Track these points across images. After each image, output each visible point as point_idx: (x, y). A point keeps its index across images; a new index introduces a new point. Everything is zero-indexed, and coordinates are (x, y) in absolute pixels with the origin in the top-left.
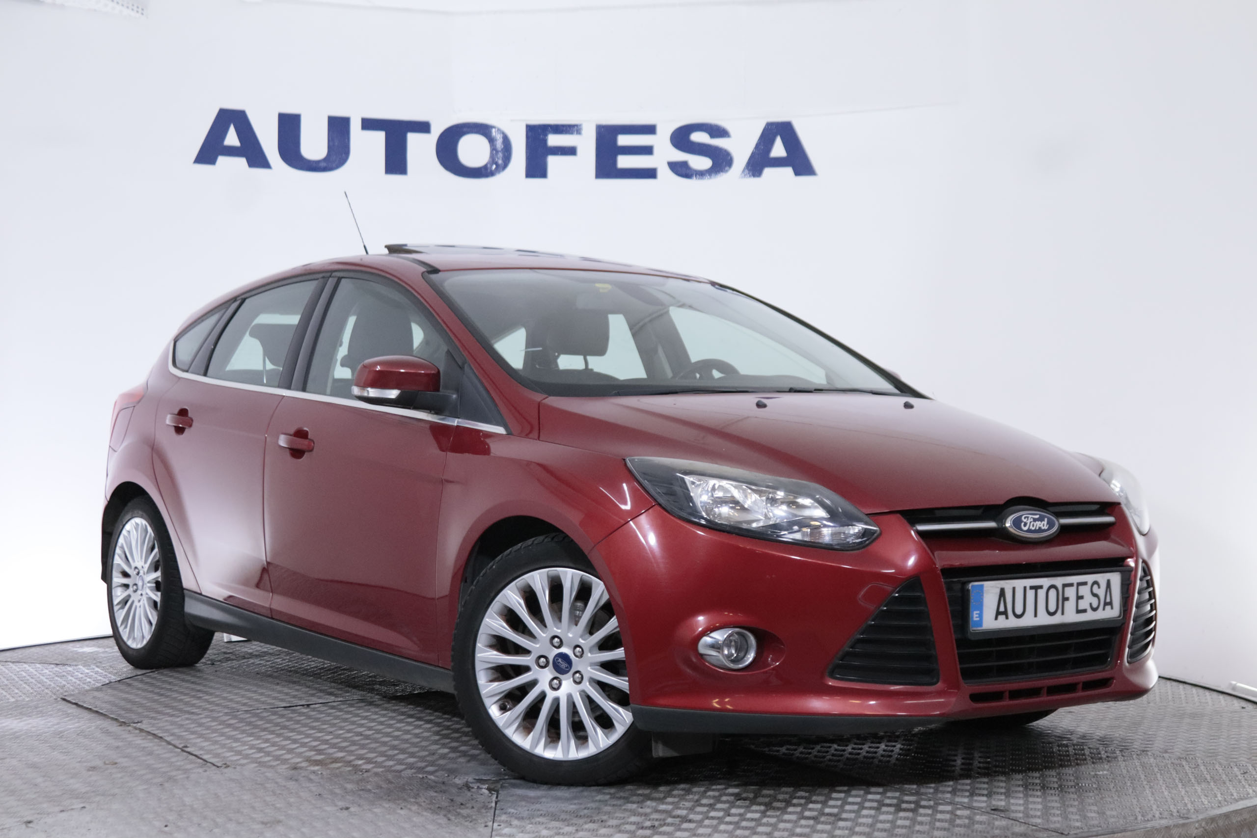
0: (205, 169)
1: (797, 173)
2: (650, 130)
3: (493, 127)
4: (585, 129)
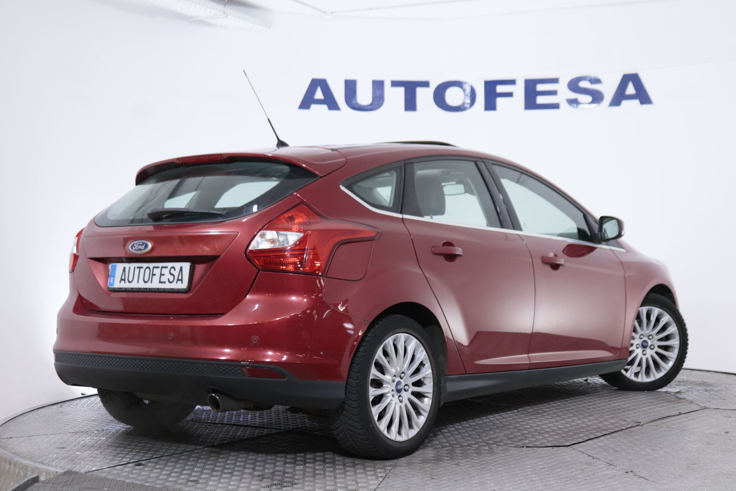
0: (304, 111)
1: (642, 103)
2: (555, 81)
3: (466, 83)
4: (518, 82)
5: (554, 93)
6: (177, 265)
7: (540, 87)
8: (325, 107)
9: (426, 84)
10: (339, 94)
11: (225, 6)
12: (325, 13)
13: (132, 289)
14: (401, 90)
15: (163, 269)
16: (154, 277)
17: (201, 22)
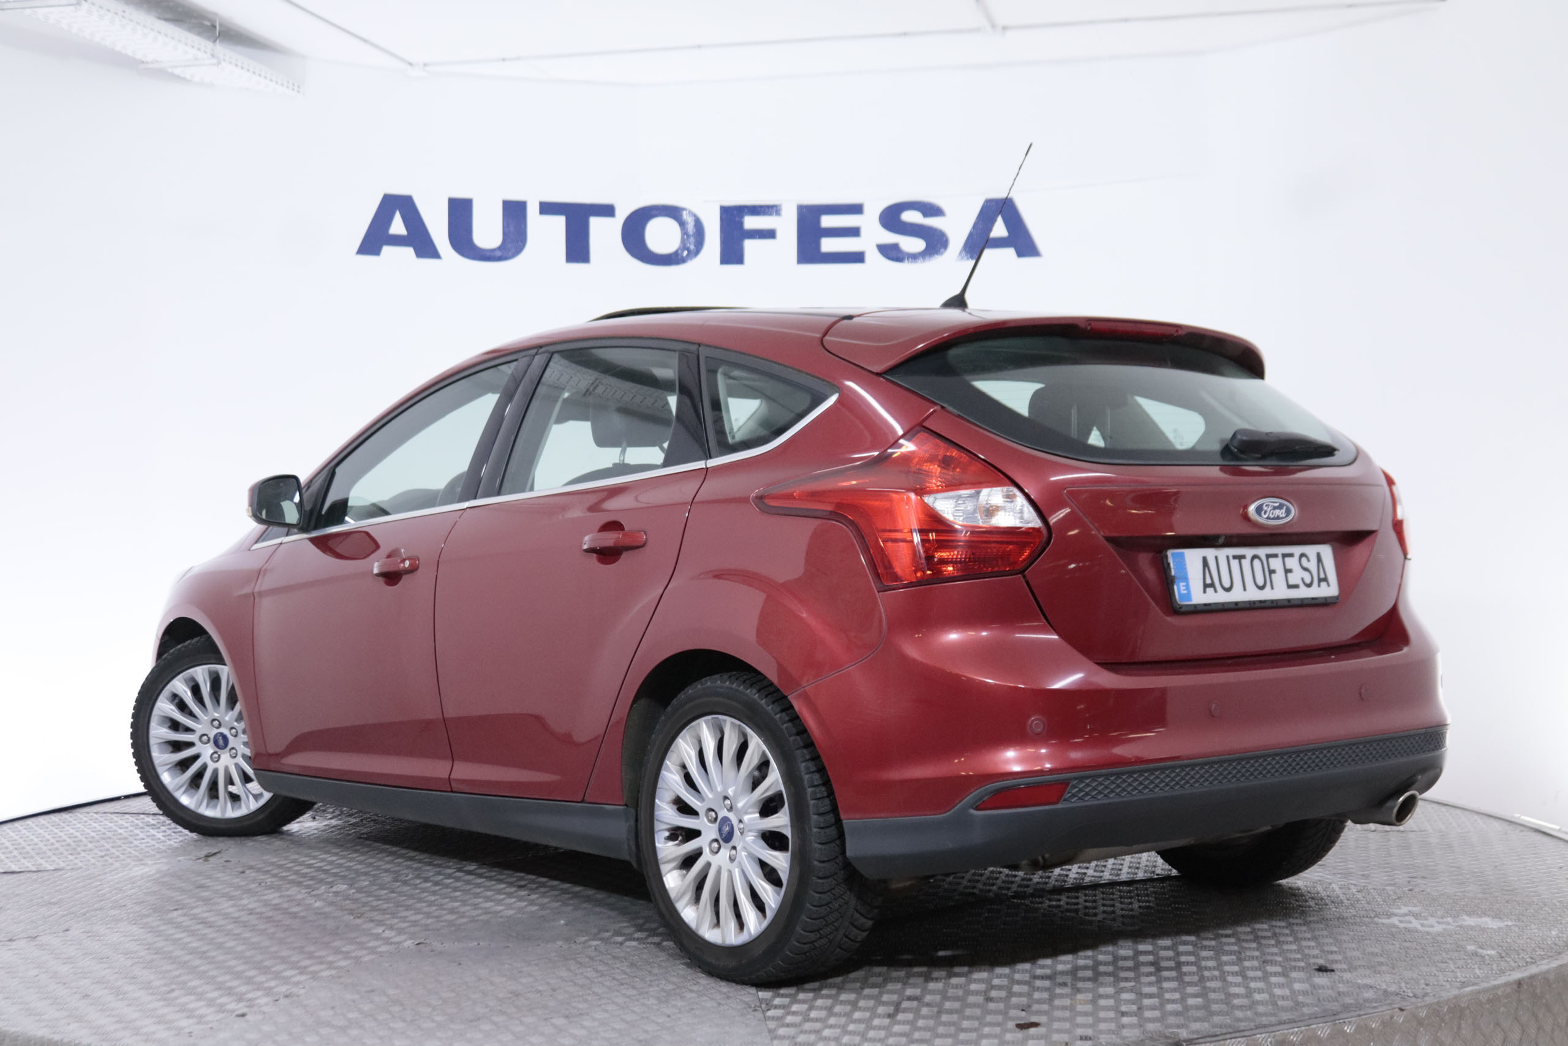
3: (684, 209)
4: (784, 211)
5: (854, 232)
6: (1311, 550)
7: (828, 221)
8: (409, 251)
9: (607, 211)
10: (438, 227)
11: (215, 41)
12: (411, 64)
13: (1236, 603)
14: (559, 222)
15: (1287, 559)
16: (1273, 576)
17: (162, 74)
